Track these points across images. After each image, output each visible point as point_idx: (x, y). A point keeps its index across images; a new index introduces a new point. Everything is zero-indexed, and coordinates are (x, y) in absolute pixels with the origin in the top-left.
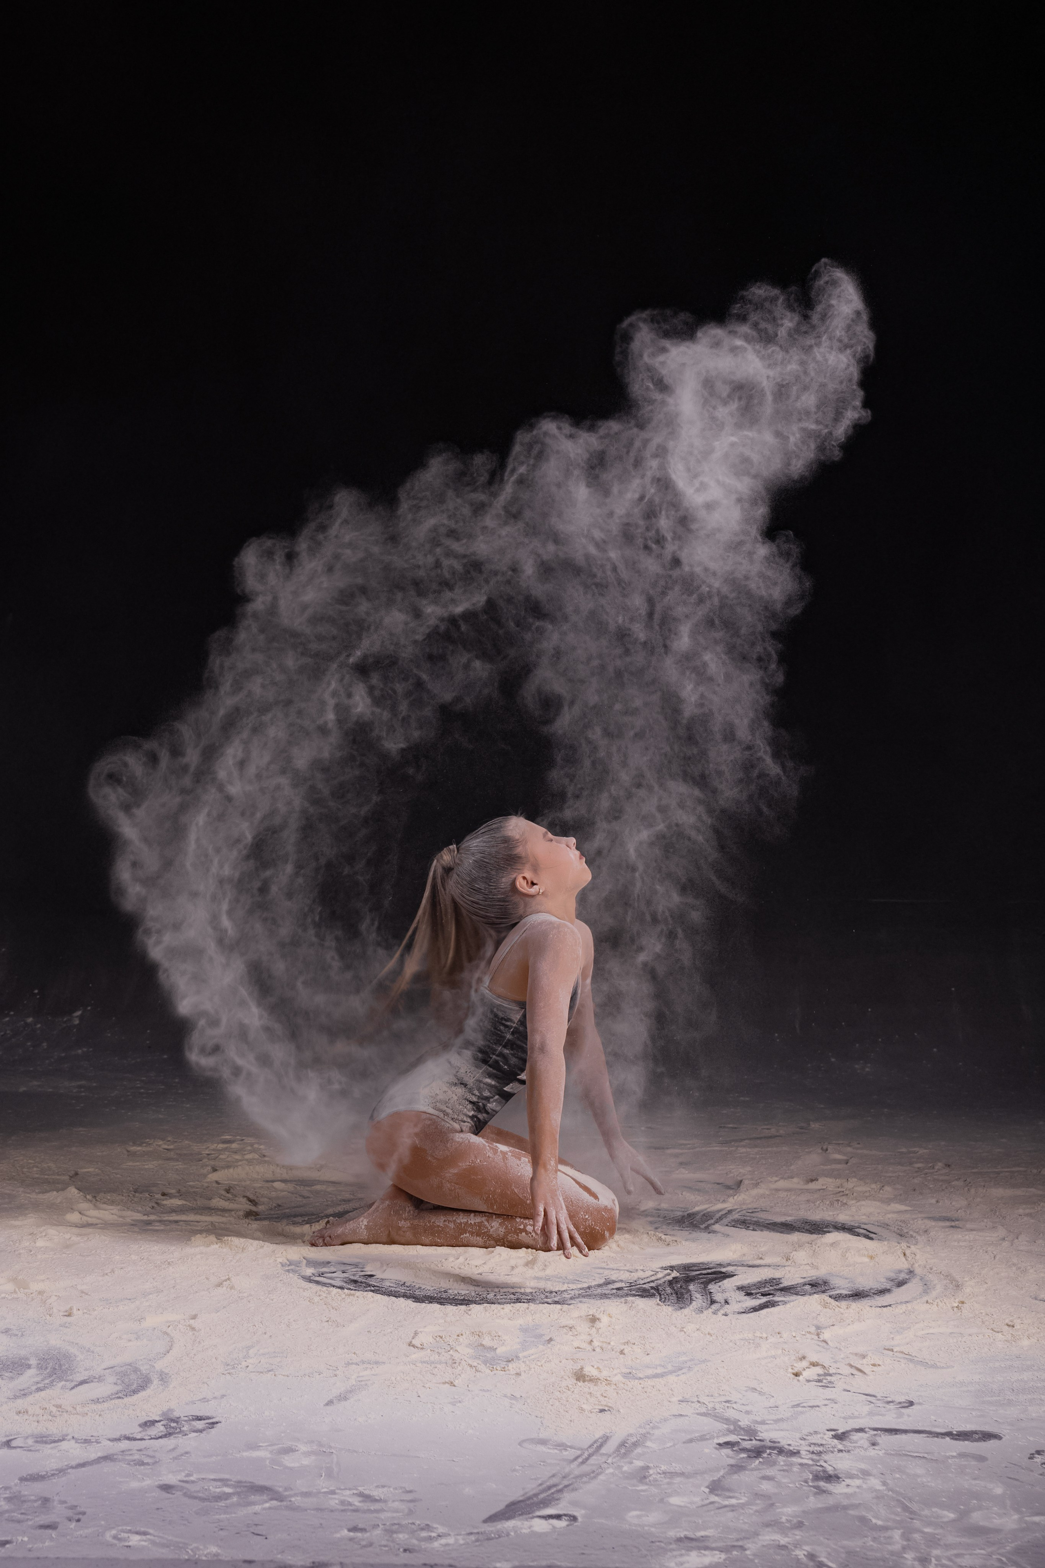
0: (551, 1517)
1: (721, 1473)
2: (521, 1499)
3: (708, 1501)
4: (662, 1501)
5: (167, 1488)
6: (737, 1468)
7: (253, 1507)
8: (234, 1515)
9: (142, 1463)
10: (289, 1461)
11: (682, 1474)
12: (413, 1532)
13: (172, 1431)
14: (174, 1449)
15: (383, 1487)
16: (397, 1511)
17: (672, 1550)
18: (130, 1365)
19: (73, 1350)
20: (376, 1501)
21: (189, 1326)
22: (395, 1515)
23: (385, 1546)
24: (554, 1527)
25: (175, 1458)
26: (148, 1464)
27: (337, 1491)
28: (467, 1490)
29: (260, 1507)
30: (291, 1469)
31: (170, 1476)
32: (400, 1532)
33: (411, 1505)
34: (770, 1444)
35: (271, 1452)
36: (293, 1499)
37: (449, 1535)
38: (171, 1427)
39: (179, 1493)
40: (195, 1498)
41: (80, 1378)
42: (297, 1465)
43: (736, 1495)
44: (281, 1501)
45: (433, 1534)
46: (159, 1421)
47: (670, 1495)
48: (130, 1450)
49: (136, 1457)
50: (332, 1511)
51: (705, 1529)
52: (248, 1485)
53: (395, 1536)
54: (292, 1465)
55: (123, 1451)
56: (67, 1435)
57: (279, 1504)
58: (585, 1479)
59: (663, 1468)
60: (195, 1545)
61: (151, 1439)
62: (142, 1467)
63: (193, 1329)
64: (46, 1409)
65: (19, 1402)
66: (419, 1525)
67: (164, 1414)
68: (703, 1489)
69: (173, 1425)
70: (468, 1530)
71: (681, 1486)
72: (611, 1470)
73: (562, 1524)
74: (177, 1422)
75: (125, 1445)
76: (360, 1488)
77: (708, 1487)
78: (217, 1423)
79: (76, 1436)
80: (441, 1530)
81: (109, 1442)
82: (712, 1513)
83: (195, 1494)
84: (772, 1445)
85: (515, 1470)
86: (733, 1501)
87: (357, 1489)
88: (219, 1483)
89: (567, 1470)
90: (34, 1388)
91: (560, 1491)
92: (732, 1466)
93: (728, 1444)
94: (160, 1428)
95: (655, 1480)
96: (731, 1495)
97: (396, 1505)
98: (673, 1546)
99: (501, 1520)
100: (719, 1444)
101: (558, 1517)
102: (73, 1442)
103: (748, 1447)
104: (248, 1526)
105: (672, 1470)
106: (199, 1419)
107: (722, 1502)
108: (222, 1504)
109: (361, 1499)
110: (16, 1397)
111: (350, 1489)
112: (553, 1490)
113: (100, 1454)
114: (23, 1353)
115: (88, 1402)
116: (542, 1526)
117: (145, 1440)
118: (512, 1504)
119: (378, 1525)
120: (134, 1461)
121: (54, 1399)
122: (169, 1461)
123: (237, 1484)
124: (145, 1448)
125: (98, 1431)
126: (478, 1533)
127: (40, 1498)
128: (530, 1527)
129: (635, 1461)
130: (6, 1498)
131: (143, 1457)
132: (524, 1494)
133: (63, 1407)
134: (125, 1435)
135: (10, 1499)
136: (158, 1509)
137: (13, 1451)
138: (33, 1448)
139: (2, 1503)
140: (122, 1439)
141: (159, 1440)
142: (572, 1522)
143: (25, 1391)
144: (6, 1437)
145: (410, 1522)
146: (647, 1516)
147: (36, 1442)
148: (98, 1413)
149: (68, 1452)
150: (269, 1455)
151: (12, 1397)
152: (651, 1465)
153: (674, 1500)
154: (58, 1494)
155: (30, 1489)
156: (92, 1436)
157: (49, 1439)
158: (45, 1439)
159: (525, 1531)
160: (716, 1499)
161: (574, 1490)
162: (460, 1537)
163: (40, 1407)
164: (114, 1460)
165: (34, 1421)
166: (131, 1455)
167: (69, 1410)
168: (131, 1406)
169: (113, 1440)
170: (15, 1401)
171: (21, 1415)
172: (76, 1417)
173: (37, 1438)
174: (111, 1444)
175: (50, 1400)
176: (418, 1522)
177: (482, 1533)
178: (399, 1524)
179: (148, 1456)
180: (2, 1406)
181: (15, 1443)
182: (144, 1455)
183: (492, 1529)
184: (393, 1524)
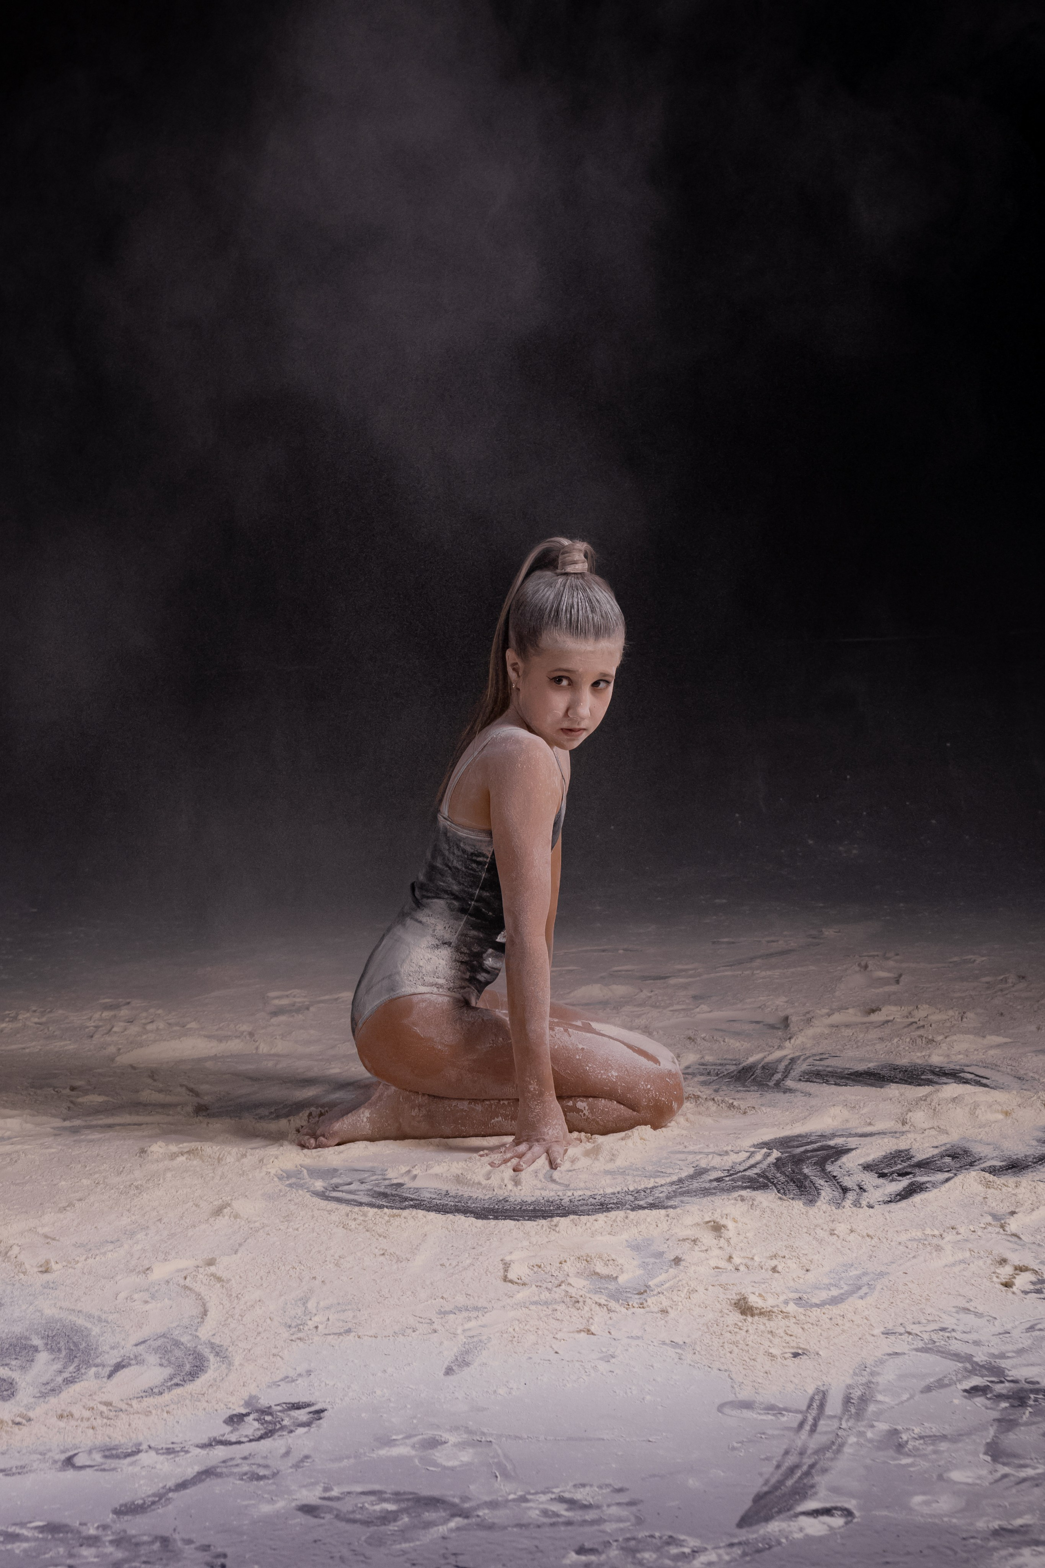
0: (816, 1513)
1: (992, 1430)
2: (765, 1489)
3: (998, 1475)
4: (940, 1477)
5: (308, 1510)
6: (1006, 1424)
7: (436, 1529)
8: (418, 1543)
9: (260, 1478)
10: (442, 1457)
11: (944, 1437)
12: (658, 1549)
13: (270, 1427)
14: (287, 1453)
15: (584, 1486)
16: (620, 1520)
17: (995, 1549)
18: (164, 1336)
19: (80, 1321)
20: (587, 1507)
21: (212, 1275)
22: (622, 1525)
24: (831, 1528)
25: (297, 1466)
26: (266, 1477)
27: (529, 1497)
28: (691, 1482)
29: (445, 1528)
30: (452, 1469)
31: (304, 1492)
32: (643, 1550)
33: (634, 1509)
34: (1027, 1386)
35: (413, 1447)
36: (480, 1513)
37: (706, 1549)
38: (266, 1422)
39: (328, 1517)
40: (354, 1521)
41: (112, 1359)
42: (455, 1463)
43: (1028, 1462)
44: (467, 1517)
45: (687, 1550)
46: (248, 1414)
47: (948, 1470)
48: (232, 1459)
49: (245, 1468)
50: (539, 1526)
51: (1020, 1515)
52: (411, 1496)
53: (639, 1556)
54: (450, 1464)
55: (224, 1462)
56: (140, 1444)
57: (466, 1521)
58: (829, 1455)
59: (917, 1430)
61: (250, 1441)
62: (262, 1483)
63: (219, 1279)
64: (93, 1409)
65: (53, 1400)
66: (661, 1538)
67: (247, 1404)
68: (982, 1456)
69: (268, 1418)
70: (726, 1540)
71: (953, 1454)
72: (852, 1439)
73: (837, 1521)
74: (271, 1414)
75: (220, 1452)
76: (555, 1490)
77: (986, 1453)
78: (322, 1411)
79: (152, 1445)
80: (693, 1542)
81: (199, 1450)
82: (1014, 1491)
83: (352, 1516)
84: (1031, 1386)
85: (734, 1449)
86: (1030, 1472)
87: (553, 1493)
88: (372, 1498)
89: (799, 1443)
90: (60, 1379)
91: (807, 1474)
92: (998, 1420)
93: (974, 1391)
94: (252, 1426)
95: (916, 1449)
96: (1022, 1462)
97: (614, 1510)
98: (993, 1543)
99: (758, 1522)
100: (965, 1391)
101: (827, 1512)
102: (152, 1453)
103: (1004, 1392)
104: (444, 1557)
105: (928, 1433)
106: (297, 1406)
107: (1016, 1474)
108: (393, 1527)
109: (565, 1506)
110: (44, 1395)
111: (544, 1493)
112: (798, 1473)
113: (197, 1469)
114: (18, 1329)
115: (142, 1394)
116: (815, 1527)
117: (243, 1442)
118: (759, 1498)
119: (609, 1542)
120: (246, 1474)
121: (95, 1393)
122: (291, 1470)
123: (397, 1497)
124: (250, 1455)
125: (177, 1436)
126: (740, 1543)
127: (156, 1538)
128: (801, 1530)
129: (875, 1424)
130: (111, 1542)
131: (254, 1467)
132: (766, 1482)
133: (114, 1404)
134: (215, 1439)
135: (117, 1542)
136: (315, 1541)
137: (83, 1472)
138: (106, 1467)
139: (110, 1549)
140: (213, 1444)
141: (262, 1441)
142: (850, 1519)
143: (52, 1385)
144: (63, 1452)
145: (647, 1534)
146: (938, 1502)
147: (106, 1457)
148: (163, 1410)
149: (155, 1468)
150: (413, 1453)
151: (38, 1395)
152: (899, 1427)
153: (956, 1475)
154: (175, 1530)
155: (135, 1526)
156: (173, 1443)
157: (120, 1451)
158: (114, 1452)
159: (798, 1536)
160: (1006, 1470)
161: (825, 1471)
162: (721, 1551)
163: (84, 1407)
164: (219, 1475)
165: (88, 1428)
166: (237, 1465)
167: (124, 1409)
168: (200, 1396)
169: (203, 1446)
170: (46, 1400)
171: (65, 1420)
172: (139, 1418)
173: (104, 1451)
174: (203, 1452)
175: (91, 1395)
176: (657, 1534)
177: (746, 1543)
178: (634, 1539)
179: (259, 1465)
180: (34, 1409)
181: (79, 1461)
182: (254, 1464)
183: (755, 1536)
184: (628, 1540)
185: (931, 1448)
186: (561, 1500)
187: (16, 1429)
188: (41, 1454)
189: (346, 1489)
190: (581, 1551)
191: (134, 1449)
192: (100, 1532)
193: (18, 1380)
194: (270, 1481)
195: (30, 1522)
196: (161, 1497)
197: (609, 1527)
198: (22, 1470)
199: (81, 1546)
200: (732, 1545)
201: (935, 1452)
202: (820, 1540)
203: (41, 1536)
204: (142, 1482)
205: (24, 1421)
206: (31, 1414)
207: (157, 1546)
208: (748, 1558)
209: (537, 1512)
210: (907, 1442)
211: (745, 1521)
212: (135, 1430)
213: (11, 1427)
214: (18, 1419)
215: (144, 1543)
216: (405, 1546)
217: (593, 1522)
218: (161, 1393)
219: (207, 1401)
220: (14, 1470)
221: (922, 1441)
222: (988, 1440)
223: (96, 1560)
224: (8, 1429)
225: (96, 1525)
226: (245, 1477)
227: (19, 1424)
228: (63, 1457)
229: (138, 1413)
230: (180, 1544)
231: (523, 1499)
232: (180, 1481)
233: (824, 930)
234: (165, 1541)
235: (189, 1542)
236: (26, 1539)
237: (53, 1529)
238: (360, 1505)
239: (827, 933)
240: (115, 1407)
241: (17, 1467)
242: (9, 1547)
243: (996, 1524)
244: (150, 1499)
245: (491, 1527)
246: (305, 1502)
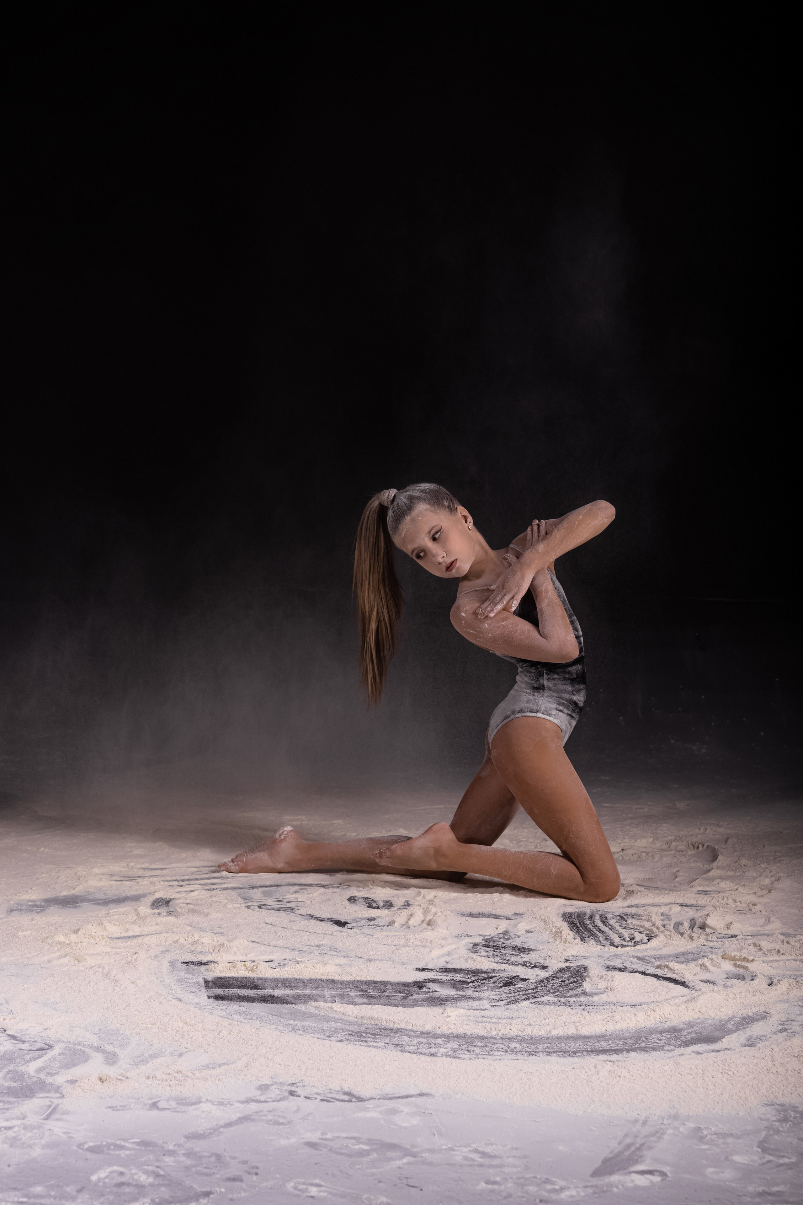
0: (643, 1173)
1: (764, 1133)
2: (611, 1156)
3: (765, 1160)
4: (727, 1159)
5: (312, 1145)
6: (774, 1130)
7: (394, 1162)
8: (383, 1169)
9: (279, 1124)
10: (399, 1120)
11: (731, 1135)
12: (538, 1185)
14: (298, 1110)
15: (491, 1144)
16: (515, 1166)
20: (493, 1157)
22: (516, 1169)
23: (523, 1197)
24: (652, 1182)
25: (304, 1118)
26: (282, 1124)
27: (456, 1148)
28: (561, 1147)
29: (400, 1162)
30: (406, 1128)
31: (309, 1134)
32: (529, 1185)
33: (524, 1160)
34: (791, 1108)
35: (380, 1113)
36: (424, 1155)
37: (569, 1188)
39: (324, 1150)
40: (342, 1154)
42: (408, 1125)
43: (786, 1154)
44: (415, 1157)
45: (557, 1187)
46: (272, 1085)
47: (732, 1155)
48: (261, 1111)
49: (270, 1117)
50: (462, 1166)
51: (777, 1185)
52: (378, 1142)
53: (526, 1188)
54: (405, 1125)
55: (256, 1112)
56: (201, 1098)
57: (414, 1159)
58: (654, 1139)
59: (714, 1129)
60: (365, 1196)
61: (273, 1101)
62: (281, 1127)
64: (169, 1074)
65: (143, 1067)
66: (541, 1179)
67: (271, 1079)
68: (755, 1148)
70: (583, 1184)
71: (736, 1146)
72: (670, 1131)
73: (657, 1179)
74: (287, 1086)
75: (254, 1106)
76: (473, 1145)
77: (758, 1147)
79: (209, 1099)
80: (561, 1183)
81: (239, 1104)
82: (774, 1170)
83: (340, 1151)
84: (793, 1109)
85: (591, 1130)
86: (786, 1160)
87: (471, 1147)
88: (353, 1141)
89: (635, 1130)
91: (639, 1149)
92: (769, 1128)
94: (274, 1092)
95: (712, 1140)
96: (781, 1154)
97: (511, 1160)
98: (757, 1200)
99: (604, 1175)
101: (650, 1172)
102: (209, 1104)
103: (774, 1111)
104: (400, 1178)
105: (721, 1131)
107: (777, 1161)
108: (366, 1159)
109: (479, 1155)
110: (136, 1064)
111: (465, 1147)
112: (633, 1148)
113: (238, 1115)
115: (201, 1068)
116: (642, 1181)
117: (268, 1102)
118: (606, 1161)
119: (507, 1179)
120: (271, 1121)
121: (171, 1065)
122: (300, 1121)
123: (369, 1142)
124: (273, 1109)
125: (225, 1095)
126: (592, 1186)
127: (213, 1154)
128: (632, 1181)
129: (686, 1123)
130: (184, 1154)
131: (276, 1117)
132: (611, 1152)
133: (183, 1072)
134: (250, 1098)
135: (188, 1155)
136: (316, 1164)
137: (163, 1112)
138: (179, 1110)
139: (183, 1159)
140: (249, 1101)
141: (281, 1102)
142: (664, 1177)
143: (141, 1058)
144: (150, 1099)
145: (532, 1175)
146: (723, 1173)
147: (178, 1104)
148: (215, 1078)
149: (211, 1113)
150: (380, 1116)
151: (133, 1063)
152: (702, 1126)
153: (737, 1158)
154: (225, 1150)
155: (199, 1146)
156: (222, 1099)
157: (187, 1101)
158: (184, 1101)
159: (630, 1185)
160: (771, 1158)
161: (650, 1148)
162: (579, 1190)
163: (163, 1073)
164: (253, 1120)
165: (166, 1085)
166: (265, 1115)
167: (189, 1076)
168: (240, 1072)
169: (243, 1102)
170: (138, 1067)
171: (151, 1080)
172: (200, 1082)
173: (177, 1100)
174: (243, 1106)
175: (167, 1066)
176: (538, 1176)
177: (596, 1186)
178: (523, 1178)
179: (279, 1116)
180: (131, 1071)
181: (161, 1105)
182: (276, 1115)
183: (602, 1183)
184: (519, 1178)
185: (721, 1141)
186: (476, 1151)
187: (119, 1083)
188: (135, 1099)
189: (336, 1135)
190: (487, 1182)
191: (197, 1100)
192: (176, 1148)
193: (119, 1053)
194: (287, 1126)
195: (131, 1139)
196: (215, 1131)
197: (507, 1170)
198: (124, 1108)
199: (164, 1155)
200: (586, 1187)
201: (724, 1143)
202: (645, 1188)
203: (138, 1147)
204: (202, 1121)
205: (124, 1079)
206: (128, 1074)
207: (213, 1159)
208: (597, 1195)
209: (461, 1157)
210: (706, 1136)
211: (596, 1173)
212: (197, 1089)
213: (116, 1082)
214: (120, 1077)
215: (205, 1157)
216: (374, 1170)
217: (497, 1166)
218: (214, 1068)
219: (245, 1075)
220: (118, 1107)
221: (716, 1136)
222: (760, 1139)
223: (174, 1164)
224: (114, 1082)
225: (173, 1144)
226: (270, 1123)
227: (121, 1080)
228: (150, 1102)
229: (199, 1079)
230: (228, 1159)
231: (452, 1149)
232: (227, 1122)
233: (677, 803)
234: (218, 1157)
235: (234, 1158)
236: (128, 1149)
237: (145, 1144)
238: (345, 1145)
239: (679, 806)
240: (184, 1074)
241: (120, 1106)
242: (117, 1152)
243: (760, 1189)
244: (208, 1131)
245: (430, 1164)
246: (309, 1140)
